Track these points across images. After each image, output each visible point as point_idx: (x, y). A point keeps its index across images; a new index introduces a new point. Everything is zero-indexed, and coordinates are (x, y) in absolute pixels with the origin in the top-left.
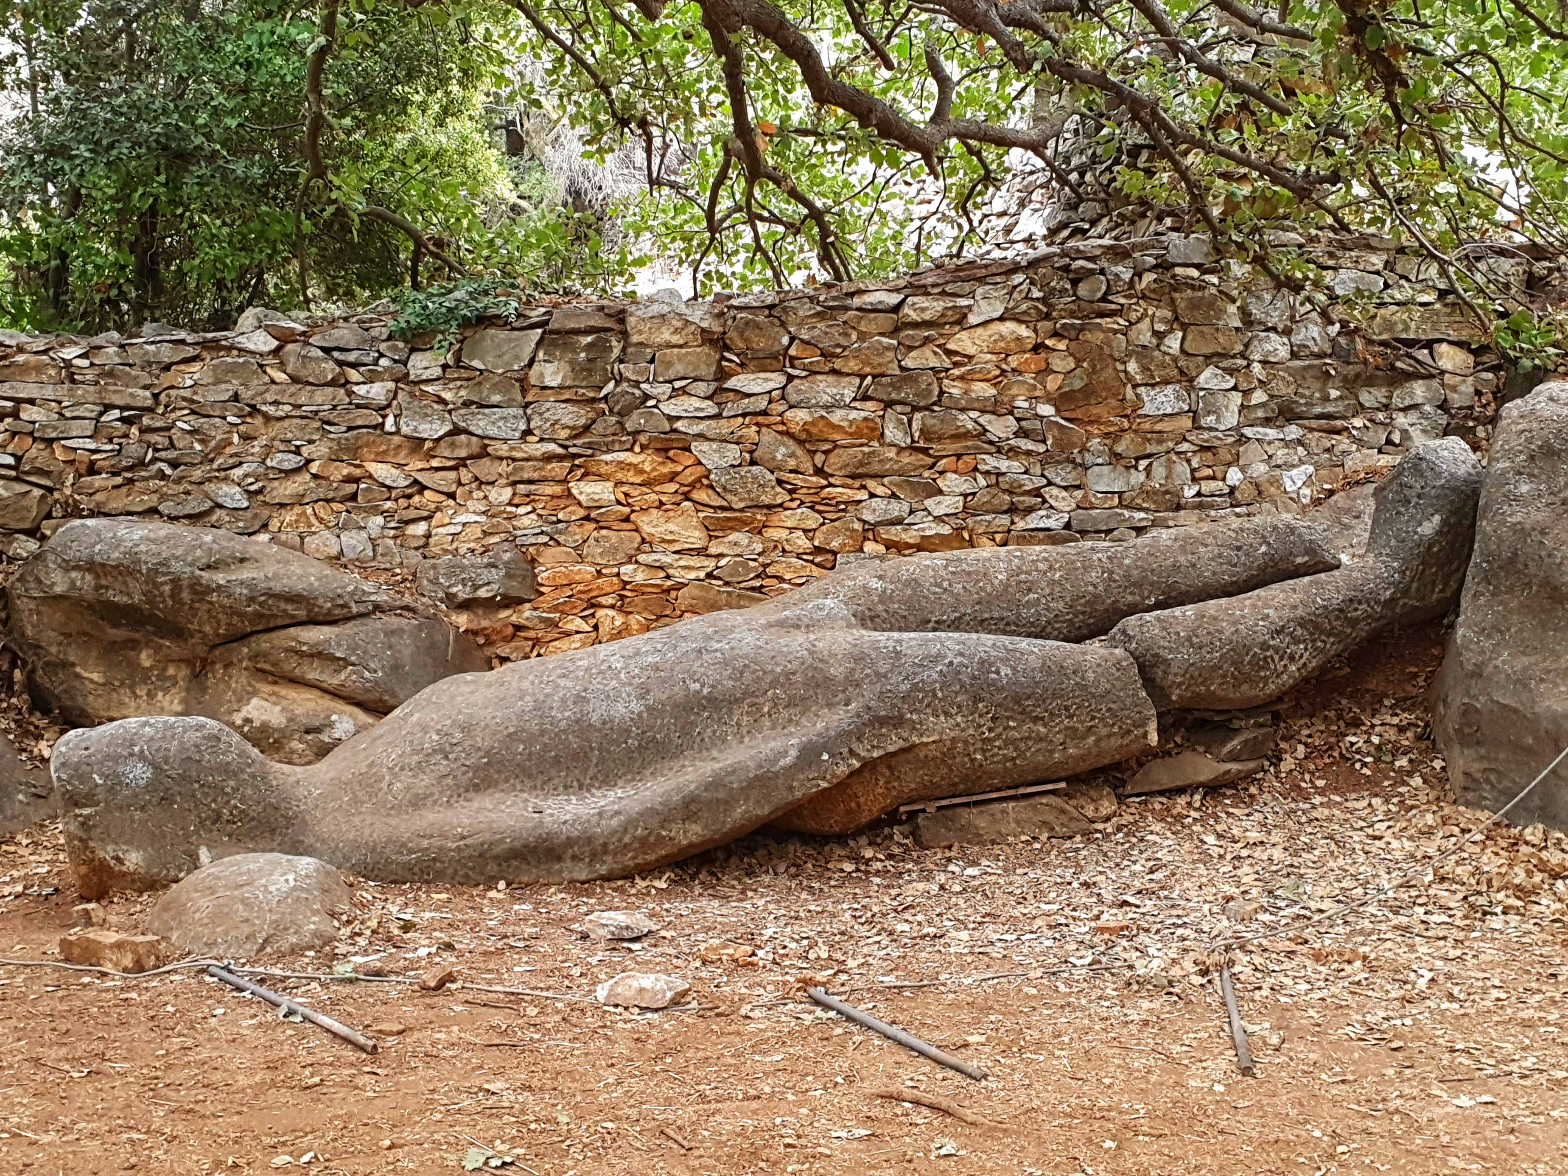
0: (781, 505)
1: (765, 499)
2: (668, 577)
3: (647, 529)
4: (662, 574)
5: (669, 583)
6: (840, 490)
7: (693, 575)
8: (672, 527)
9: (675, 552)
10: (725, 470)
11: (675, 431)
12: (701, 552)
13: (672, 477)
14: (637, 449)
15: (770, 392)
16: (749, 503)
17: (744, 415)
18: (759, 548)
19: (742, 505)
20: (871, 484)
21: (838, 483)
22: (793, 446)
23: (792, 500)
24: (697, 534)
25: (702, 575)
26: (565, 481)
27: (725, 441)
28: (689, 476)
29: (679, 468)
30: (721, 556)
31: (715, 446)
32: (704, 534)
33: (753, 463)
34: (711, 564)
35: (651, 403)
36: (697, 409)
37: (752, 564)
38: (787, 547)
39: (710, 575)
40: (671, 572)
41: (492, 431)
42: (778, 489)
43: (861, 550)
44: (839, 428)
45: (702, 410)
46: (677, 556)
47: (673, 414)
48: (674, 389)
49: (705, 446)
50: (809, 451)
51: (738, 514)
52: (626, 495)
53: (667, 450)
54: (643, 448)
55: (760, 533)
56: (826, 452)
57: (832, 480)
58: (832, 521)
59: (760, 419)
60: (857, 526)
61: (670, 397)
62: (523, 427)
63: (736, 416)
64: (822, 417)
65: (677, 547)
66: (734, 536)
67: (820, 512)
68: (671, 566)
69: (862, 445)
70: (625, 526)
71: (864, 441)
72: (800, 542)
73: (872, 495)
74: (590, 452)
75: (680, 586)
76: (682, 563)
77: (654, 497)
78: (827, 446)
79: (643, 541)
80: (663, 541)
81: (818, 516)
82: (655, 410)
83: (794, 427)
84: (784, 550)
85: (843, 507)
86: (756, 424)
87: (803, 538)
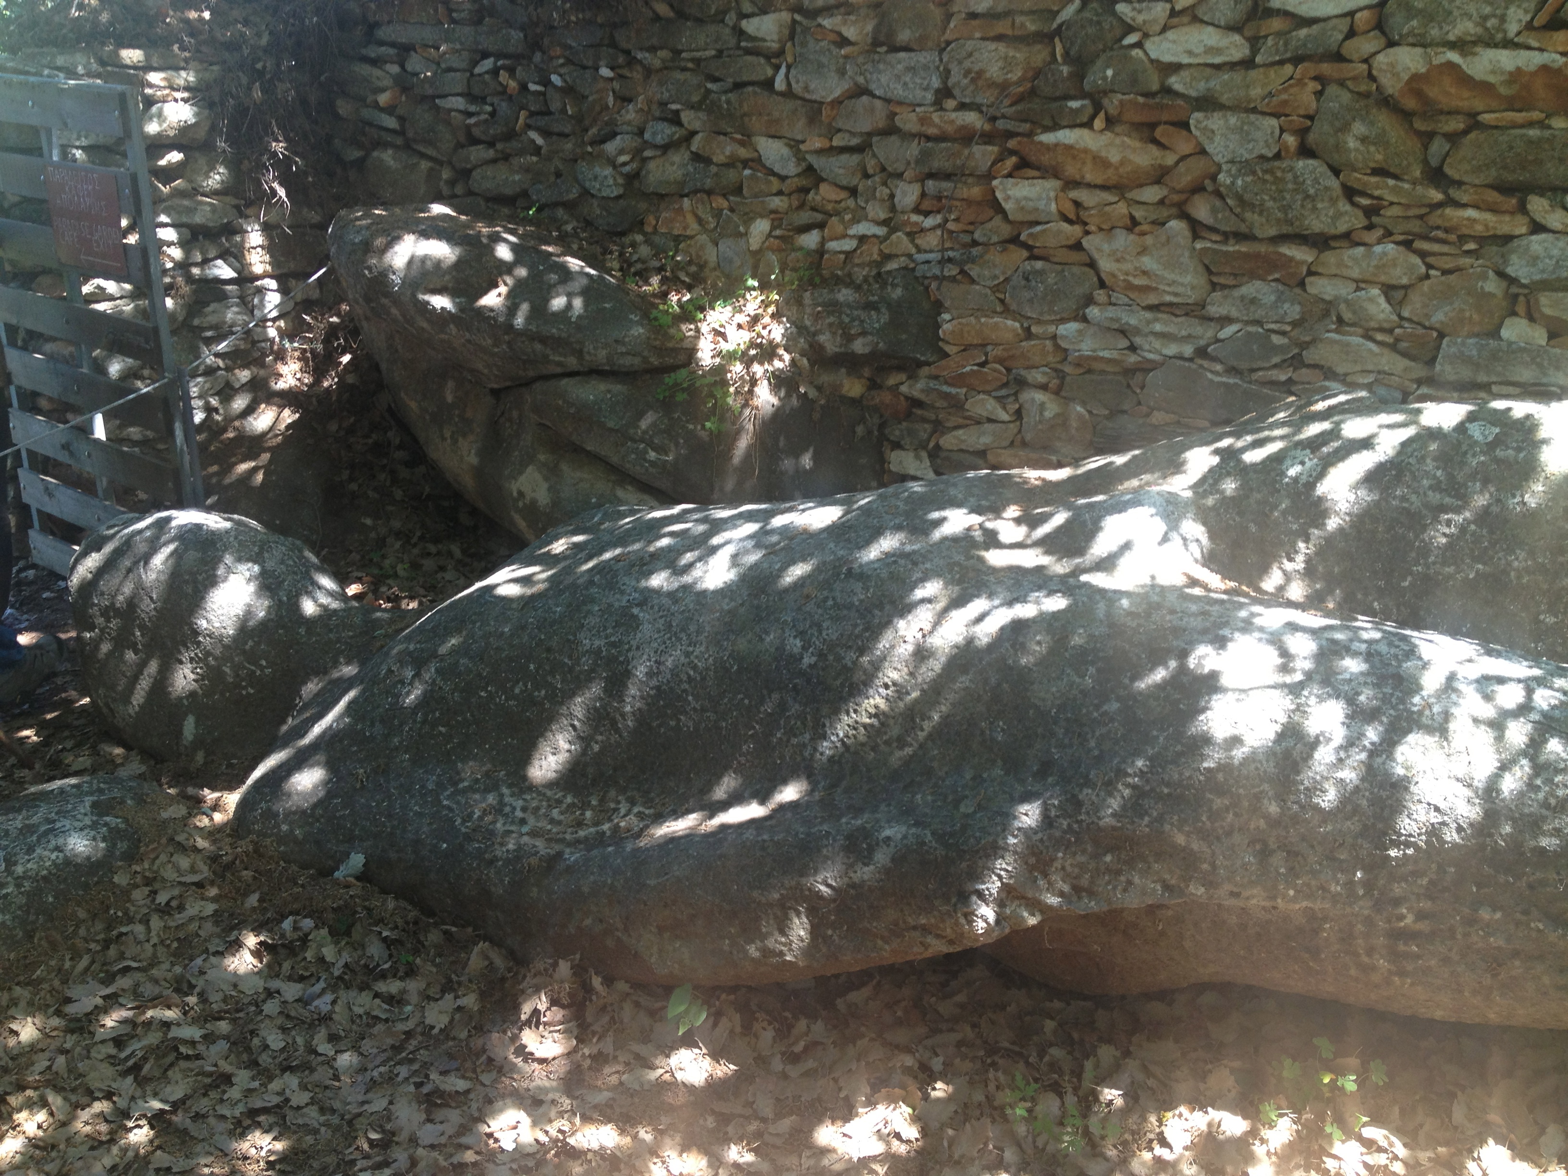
0: (1347, 236)
1: (1316, 224)
2: (1133, 348)
3: (1106, 265)
4: (1125, 343)
5: (1133, 359)
6: (1471, 213)
7: (1172, 349)
8: (1148, 262)
9: (1150, 308)
10: (1246, 167)
11: (1167, 91)
12: (1194, 310)
13: (1160, 176)
14: (1098, 123)
15: (1351, 14)
16: (1286, 229)
17: (1296, 60)
18: (1294, 311)
19: (1272, 232)
20: (1537, 205)
21: (1465, 199)
22: (1384, 120)
23: (1370, 227)
24: (1188, 279)
25: (1188, 350)
26: (989, 176)
27: (1254, 110)
28: (1184, 177)
29: (1170, 159)
30: (1227, 320)
31: (1233, 120)
32: (1201, 280)
33: (1306, 151)
34: (1205, 333)
35: (1132, 39)
36: (1209, 50)
37: (1276, 339)
38: (1347, 316)
39: (1202, 352)
40: (1138, 340)
41: (898, 91)
42: (1344, 206)
43: (1495, 333)
44: (1485, 87)
45: (1218, 51)
46: (1148, 315)
47: (1167, 58)
48: (1174, 14)
49: (1216, 122)
50: (1419, 134)
51: (1263, 248)
52: (1077, 204)
53: (1153, 126)
54: (1110, 122)
55: (1302, 284)
56: (1453, 138)
57: (1454, 193)
58: (1445, 272)
59: (1326, 68)
60: (1492, 285)
61: (1164, 29)
62: (936, 83)
63: (1281, 63)
64: (1451, 65)
65: (1152, 299)
66: (1251, 288)
67: (1423, 255)
68: (1137, 331)
69: (1531, 124)
70: (1075, 256)
71: (1536, 115)
72: (1372, 309)
73: (1537, 228)
74: (1026, 127)
75: (1147, 368)
76: (1158, 327)
77: (1122, 209)
78: (1456, 124)
79: (1102, 284)
80: (1130, 287)
81: (1417, 261)
82: (1136, 53)
83: (1391, 85)
84: (1340, 321)
85: (1472, 246)
86: (1316, 78)
87: (1382, 300)
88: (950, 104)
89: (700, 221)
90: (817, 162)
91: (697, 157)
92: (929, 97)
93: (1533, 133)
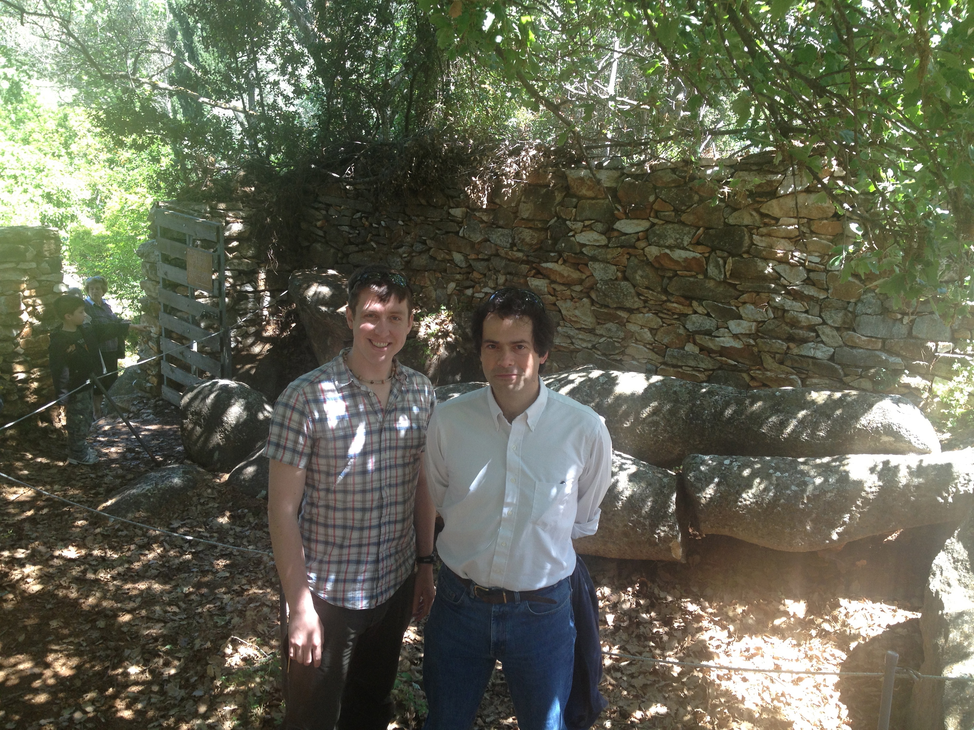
0: (638, 309)
1: (628, 305)
2: (572, 343)
3: (564, 312)
4: (569, 341)
5: (572, 347)
6: (675, 305)
7: (584, 345)
8: (577, 312)
9: (578, 329)
10: (606, 282)
11: (582, 253)
12: (592, 331)
13: (581, 282)
14: (560, 262)
15: (638, 233)
16: (619, 305)
17: (622, 247)
18: (622, 335)
19: (615, 306)
20: (695, 304)
21: (673, 300)
22: (648, 269)
23: (645, 307)
24: (589, 320)
25: (590, 346)
26: (526, 276)
27: (609, 263)
28: (587, 284)
29: (584, 277)
30: (602, 336)
31: (602, 265)
32: (593, 320)
33: (625, 279)
34: (595, 340)
35: (571, 234)
36: (595, 240)
37: (616, 344)
38: (638, 338)
39: (594, 347)
40: (574, 340)
41: (499, 242)
42: (636, 299)
43: (683, 348)
44: (677, 262)
45: (598, 241)
46: (577, 332)
47: (581, 242)
48: (584, 226)
49: (597, 265)
50: (661, 276)
51: (612, 311)
52: (554, 289)
53: (578, 264)
54: (565, 262)
55: (625, 326)
56: (670, 278)
57: (670, 298)
58: (669, 325)
59: (630, 250)
60: (681, 331)
61: (582, 231)
62: (510, 241)
63: (617, 247)
64: (667, 254)
65: (579, 326)
66: (609, 325)
67: (662, 318)
68: (573, 337)
69: (691, 276)
70: (553, 308)
71: (693, 273)
72: (646, 336)
73: (695, 312)
74: (538, 260)
75: (577, 351)
76: (580, 336)
77: (568, 292)
78: (670, 274)
79: (563, 319)
80: (571, 321)
81: (660, 320)
82: (572, 238)
83: (651, 259)
84: (636, 340)
85: (676, 316)
86: (628, 253)
87: (649, 333)
88: (515, 249)
89: (431, 281)
90: (473, 263)
91: (431, 257)
92: (508, 245)
93: (692, 279)
